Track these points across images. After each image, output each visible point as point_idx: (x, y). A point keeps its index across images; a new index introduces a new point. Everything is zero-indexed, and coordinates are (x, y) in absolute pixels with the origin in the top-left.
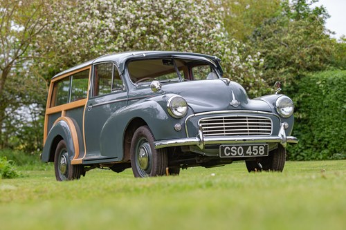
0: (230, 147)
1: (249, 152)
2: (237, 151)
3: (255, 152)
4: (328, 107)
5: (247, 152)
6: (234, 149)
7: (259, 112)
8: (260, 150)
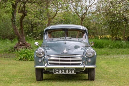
0: (58, 70)
2: (61, 71)
3: (70, 72)
5: (66, 72)
6: (60, 71)
7: (76, 55)
8: (72, 71)
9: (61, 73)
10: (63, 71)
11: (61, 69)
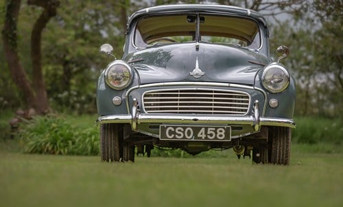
0: (175, 128)
1: (202, 134)
6: (179, 130)
7: (231, 85)
8: (219, 133)
9: (184, 137)
10: (189, 131)
11: (184, 125)
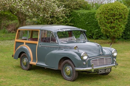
2: (103, 71)
4: (81, 22)
5: (106, 71)
8: (109, 70)
